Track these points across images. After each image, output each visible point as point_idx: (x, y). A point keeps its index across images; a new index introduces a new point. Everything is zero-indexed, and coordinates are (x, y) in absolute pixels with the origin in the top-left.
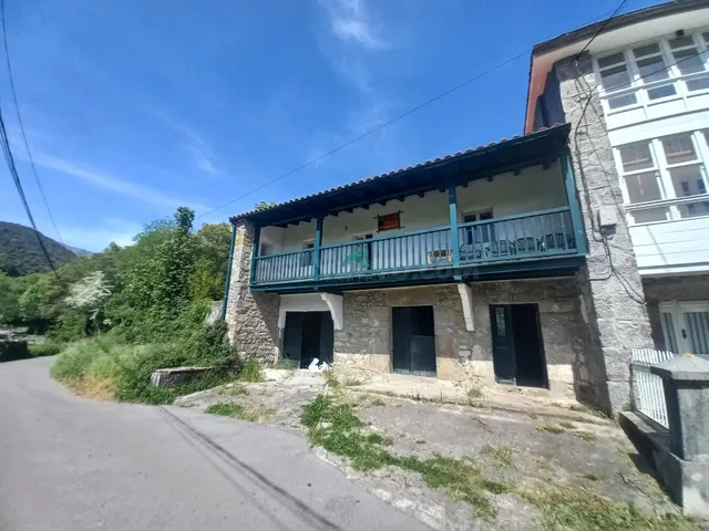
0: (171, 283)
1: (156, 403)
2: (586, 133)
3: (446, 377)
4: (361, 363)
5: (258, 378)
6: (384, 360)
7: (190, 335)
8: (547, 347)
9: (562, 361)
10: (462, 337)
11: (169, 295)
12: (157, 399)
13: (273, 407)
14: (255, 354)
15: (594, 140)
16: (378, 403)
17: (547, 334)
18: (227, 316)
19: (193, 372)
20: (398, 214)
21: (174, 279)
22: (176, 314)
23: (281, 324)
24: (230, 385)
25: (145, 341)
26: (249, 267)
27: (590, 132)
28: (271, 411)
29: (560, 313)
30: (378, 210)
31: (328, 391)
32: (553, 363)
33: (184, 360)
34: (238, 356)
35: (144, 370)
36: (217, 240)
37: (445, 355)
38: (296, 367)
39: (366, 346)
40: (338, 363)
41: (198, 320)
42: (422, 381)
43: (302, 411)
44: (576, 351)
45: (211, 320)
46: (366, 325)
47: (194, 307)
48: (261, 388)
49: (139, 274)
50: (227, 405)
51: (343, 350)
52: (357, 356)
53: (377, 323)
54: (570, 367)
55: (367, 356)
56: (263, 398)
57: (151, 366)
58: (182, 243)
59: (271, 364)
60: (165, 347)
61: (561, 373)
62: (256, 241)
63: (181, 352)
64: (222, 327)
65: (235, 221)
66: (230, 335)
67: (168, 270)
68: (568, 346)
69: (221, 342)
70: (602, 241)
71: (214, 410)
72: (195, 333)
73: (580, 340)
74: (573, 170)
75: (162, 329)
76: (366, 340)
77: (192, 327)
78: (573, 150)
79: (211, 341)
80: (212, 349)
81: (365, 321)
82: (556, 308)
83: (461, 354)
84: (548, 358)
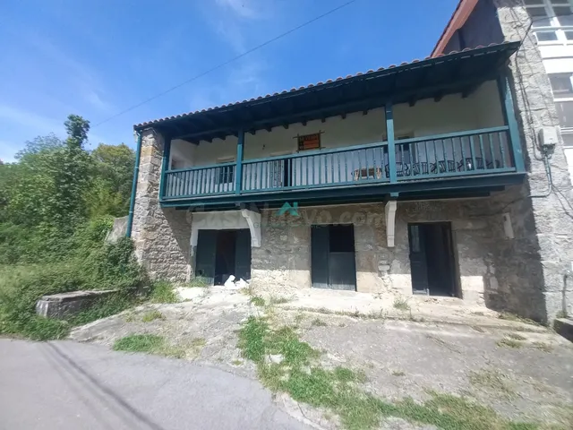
0: (63, 198)
1: (44, 338)
2: (524, 57)
3: (366, 291)
4: (280, 279)
5: (172, 299)
6: (304, 275)
7: (88, 254)
8: (461, 261)
9: (475, 273)
10: (382, 253)
11: (60, 210)
12: (45, 333)
13: (199, 334)
14: (166, 273)
15: (532, 65)
16: (318, 323)
17: (461, 249)
18: (133, 233)
19: (92, 296)
20: (319, 134)
21: (66, 193)
22: (69, 231)
23: (193, 241)
24: (140, 308)
25: (31, 261)
26: (159, 181)
27: (528, 57)
28: (198, 341)
29: (473, 230)
30: (298, 129)
31: (258, 312)
32: (466, 275)
33: (80, 283)
34: (147, 277)
35: (27, 297)
36: (114, 162)
37: (364, 269)
38: (210, 284)
39: (284, 262)
40: (256, 279)
41: (97, 238)
42: (343, 294)
43: (236, 340)
44: (487, 264)
45: (113, 238)
46: (284, 243)
47: (92, 224)
48: (178, 310)
49: (23, 190)
50: (141, 338)
51: (261, 267)
52: (276, 273)
53: (296, 240)
54: (481, 278)
55: (287, 272)
56: (184, 323)
57: (37, 292)
58: (75, 154)
59: (183, 282)
60: (57, 268)
61: (472, 284)
62: (167, 154)
63: (77, 273)
64: (127, 245)
65: (141, 130)
66: (138, 253)
67: (58, 183)
68: (480, 261)
69: (126, 262)
70: (542, 159)
71: (124, 345)
72: (93, 252)
73: (490, 254)
74: (513, 91)
75: (52, 248)
76: (285, 256)
77: (90, 245)
78: (514, 71)
79: (115, 261)
80: (116, 269)
81: (284, 238)
82: (470, 225)
83: (380, 268)
84: (461, 271)
